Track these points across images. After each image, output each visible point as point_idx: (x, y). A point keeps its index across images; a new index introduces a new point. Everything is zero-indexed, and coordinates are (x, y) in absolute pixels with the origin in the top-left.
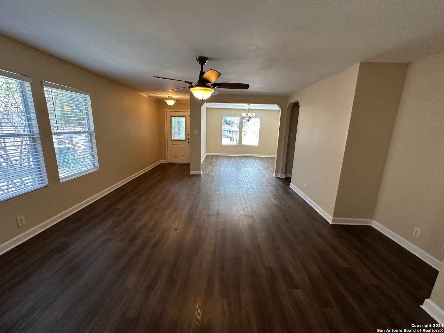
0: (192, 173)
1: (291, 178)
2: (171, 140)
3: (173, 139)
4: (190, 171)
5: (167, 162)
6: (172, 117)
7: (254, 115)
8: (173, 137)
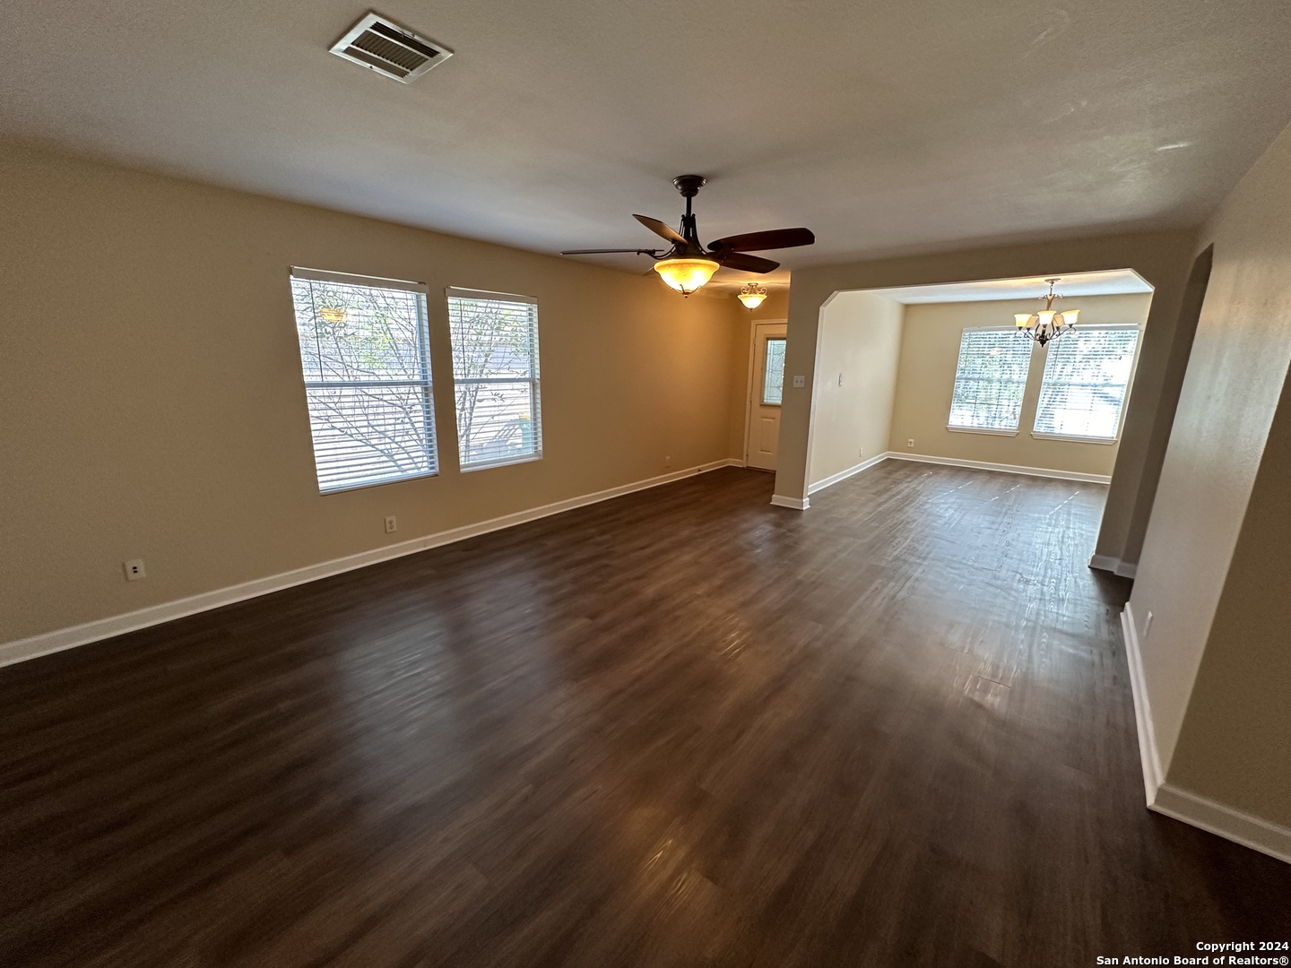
0: (777, 500)
1: (1130, 582)
2: (761, 405)
3: (765, 401)
4: (774, 496)
5: (745, 466)
6: (768, 339)
7: (1071, 317)
8: (765, 397)
